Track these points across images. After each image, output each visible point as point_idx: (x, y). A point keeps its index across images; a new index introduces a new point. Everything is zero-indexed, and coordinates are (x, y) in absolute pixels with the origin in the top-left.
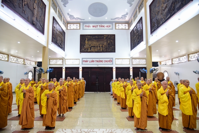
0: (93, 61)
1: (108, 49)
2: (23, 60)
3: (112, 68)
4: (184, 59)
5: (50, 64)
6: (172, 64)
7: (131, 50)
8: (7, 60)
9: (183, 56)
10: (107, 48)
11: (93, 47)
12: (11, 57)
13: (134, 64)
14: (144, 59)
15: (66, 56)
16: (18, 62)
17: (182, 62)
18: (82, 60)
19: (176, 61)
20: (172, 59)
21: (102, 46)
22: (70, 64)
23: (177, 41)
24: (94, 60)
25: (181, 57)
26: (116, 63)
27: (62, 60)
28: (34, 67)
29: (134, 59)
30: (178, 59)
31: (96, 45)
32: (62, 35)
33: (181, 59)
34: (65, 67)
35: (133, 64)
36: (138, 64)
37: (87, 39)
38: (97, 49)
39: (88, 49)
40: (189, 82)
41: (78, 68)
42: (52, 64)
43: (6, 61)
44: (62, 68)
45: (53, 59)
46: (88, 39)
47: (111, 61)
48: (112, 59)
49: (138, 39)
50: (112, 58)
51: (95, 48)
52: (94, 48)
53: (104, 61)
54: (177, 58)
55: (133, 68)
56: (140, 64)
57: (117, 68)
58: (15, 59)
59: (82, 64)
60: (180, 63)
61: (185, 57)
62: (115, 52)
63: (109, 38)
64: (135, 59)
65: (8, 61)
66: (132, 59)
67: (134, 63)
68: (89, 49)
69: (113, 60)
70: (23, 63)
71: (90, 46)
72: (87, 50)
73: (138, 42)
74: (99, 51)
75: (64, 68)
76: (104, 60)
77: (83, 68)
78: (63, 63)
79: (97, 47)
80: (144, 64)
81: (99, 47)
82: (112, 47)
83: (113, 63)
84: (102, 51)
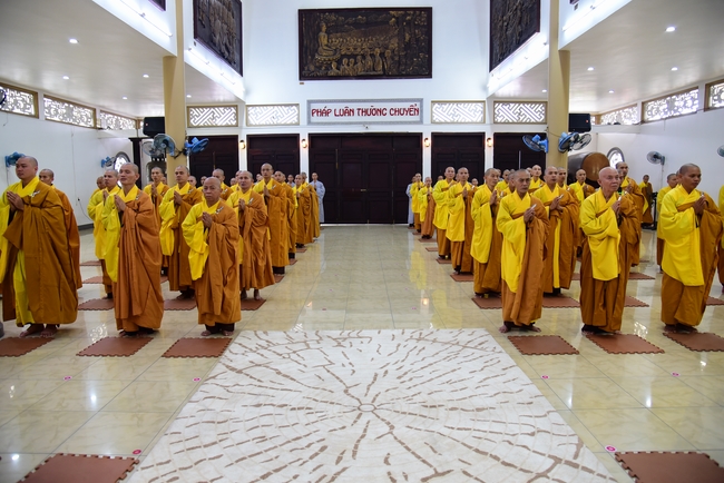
0: (348, 112)
1: (406, 64)
2: (89, 112)
3: (418, 137)
4: (689, 103)
5: (191, 127)
6: (643, 122)
7: (491, 69)
8: (33, 113)
9: (688, 91)
10: (399, 63)
11: (349, 57)
12: (48, 102)
13: (501, 123)
14: (540, 103)
15: (247, 92)
16: (74, 120)
17: (681, 115)
18: (309, 107)
19: (658, 110)
20: (643, 103)
21: (382, 55)
22: (265, 121)
24: (351, 106)
25: (677, 94)
26: (432, 116)
27: (234, 110)
28: (131, 139)
29: (499, 102)
30: (668, 102)
31: (359, 50)
32: (230, 14)
33: (678, 101)
34: (248, 136)
35: (495, 123)
36: (513, 123)
37: (324, 28)
38: (364, 65)
39: (329, 67)
40: (699, 176)
41: (295, 138)
42: (198, 127)
43: (30, 116)
44: (234, 139)
45: (202, 107)
46: (327, 27)
47: (415, 110)
48: (418, 104)
49: (520, 23)
50: (421, 101)
51: (356, 63)
52: (352, 60)
53: (388, 112)
54: (665, 97)
55: (497, 136)
56: (521, 123)
57: (435, 136)
58: (63, 109)
59: (309, 123)
60: (673, 117)
61: (694, 93)
62: (429, 75)
63: (409, 22)
64: (506, 101)
65: (36, 116)
66: (495, 102)
67: (499, 119)
68: (334, 65)
69: (421, 106)
70: (92, 123)
71: (338, 56)
72: (327, 69)
73: (521, 34)
74: (372, 73)
75: (243, 137)
76: (388, 106)
77: (313, 137)
78: (237, 119)
79: (364, 57)
80: (537, 123)
81: (372, 56)
82: (419, 57)
83: (422, 117)
84: (381, 73)
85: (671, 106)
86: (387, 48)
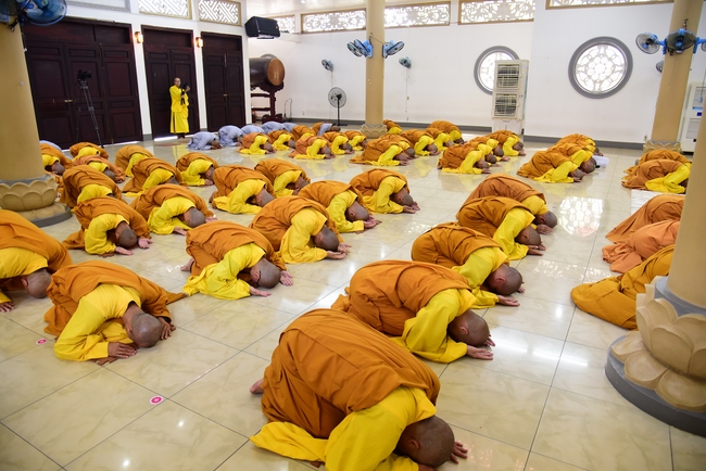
3: (126, 29)
4: (355, 21)
6: (303, 32)
9: (352, 11)
13: (204, 20)
17: (346, 30)
19: (319, 23)
20: (302, 15)
25: (341, 12)
26: (138, 4)
30: (331, 18)
33: (343, 18)
35: (201, 20)
36: (214, 22)
54: (327, 13)
55: (205, 36)
56: (220, 23)
57: (146, 30)
60: (337, 31)
61: (361, 14)
80: (232, 24)
83: (127, 2)
85: (334, 21)
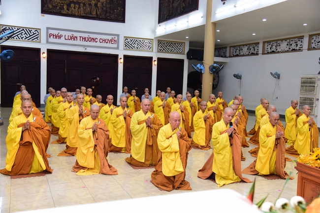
0: (74, 38)
1: (110, 13)
3: (116, 56)
6: (230, 56)
7: (159, 22)
10: (106, 11)
18: (47, 32)
21: (96, 5)
23: (264, 20)
24: (76, 34)
29: (161, 41)
38: (85, 10)
39: (62, 8)
41: (38, 51)
47: (114, 40)
48: (116, 37)
49: (183, 2)
50: (118, 35)
52: (77, 6)
53: (98, 40)
55: (159, 60)
57: (126, 57)
59: (48, 42)
62: (123, 21)
64: (164, 40)
66: (159, 40)
68: (65, 7)
69: (118, 39)
71: (67, 2)
73: (184, 8)
74: (90, 16)
76: (99, 37)
77: (50, 52)
80: (179, 54)
81: (90, 5)
82: (117, 9)
83: (118, 45)
84: (95, 16)
86: (99, 1)
